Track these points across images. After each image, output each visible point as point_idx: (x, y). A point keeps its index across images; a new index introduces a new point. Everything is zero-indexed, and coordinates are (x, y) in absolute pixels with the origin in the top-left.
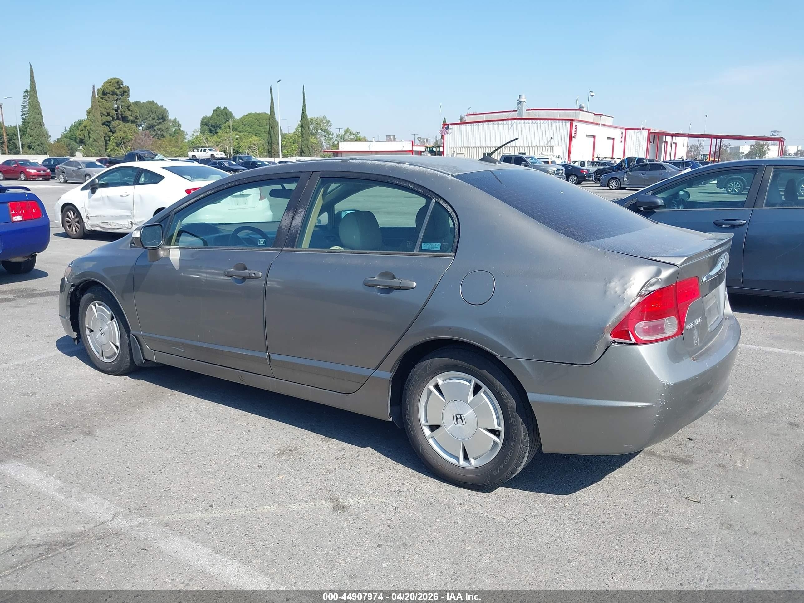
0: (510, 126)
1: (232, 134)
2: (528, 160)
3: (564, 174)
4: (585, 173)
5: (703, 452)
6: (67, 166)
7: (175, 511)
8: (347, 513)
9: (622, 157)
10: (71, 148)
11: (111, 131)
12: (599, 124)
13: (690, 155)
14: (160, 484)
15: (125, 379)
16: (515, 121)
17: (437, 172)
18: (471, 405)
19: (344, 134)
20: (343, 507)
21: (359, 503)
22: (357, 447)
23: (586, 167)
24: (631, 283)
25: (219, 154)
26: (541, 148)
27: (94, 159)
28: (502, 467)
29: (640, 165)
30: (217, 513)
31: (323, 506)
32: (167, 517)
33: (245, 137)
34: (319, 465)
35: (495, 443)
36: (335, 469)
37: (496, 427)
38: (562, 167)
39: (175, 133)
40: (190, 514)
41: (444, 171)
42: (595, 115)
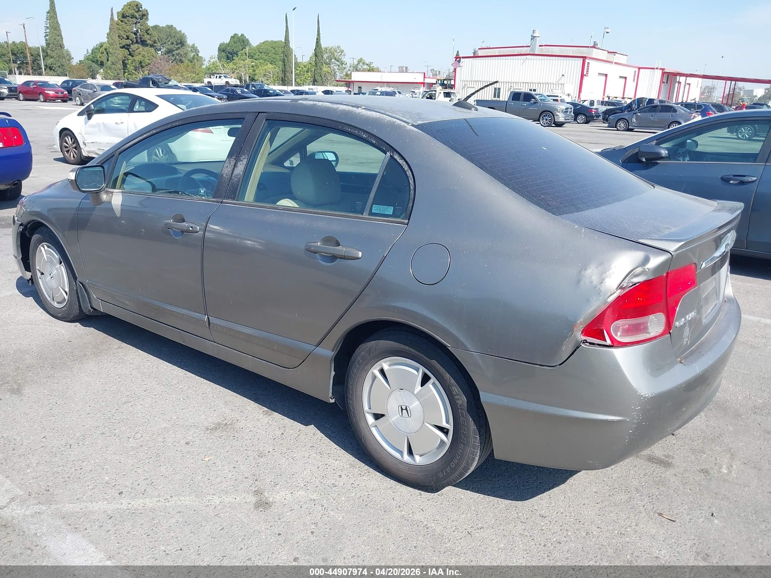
0: (522, 61)
1: (248, 61)
2: (537, 97)
3: (572, 113)
4: (593, 113)
5: (685, 451)
6: (83, 88)
7: (79, 499)
8: (269, 511)
9: (632, 96)
10: (92, 71)
11: (130, 54)
12: (612, 63)
13: (703, 97)
14: (73, 461)
15: (76, 326)
16: (528, 56)
17: (394, 120)
18: (418, 396)
19: (357, 64)
20: (267, 503)
21: (285, 499)
22: (300, 424)
23: (595, 106)
24: (611, 271)
25: (234, 81)
26: (552, 85)
27: (110, 83)
28: (448, 469)
29: (651, 106)
30: (124, 503)
31: (244, 501)
32: (67, 505)
33: (260, 65)
34: (253, 445)
35: (442, 442)
36: (269, 452)
37: (444, 424)
38: (571, 105)
39: (193, 58)
40: (94, 503)
41: (404, 119)
42: (609, 52)
